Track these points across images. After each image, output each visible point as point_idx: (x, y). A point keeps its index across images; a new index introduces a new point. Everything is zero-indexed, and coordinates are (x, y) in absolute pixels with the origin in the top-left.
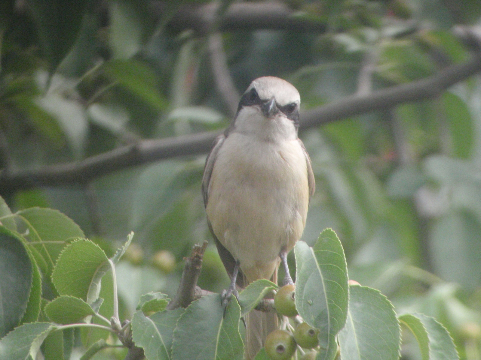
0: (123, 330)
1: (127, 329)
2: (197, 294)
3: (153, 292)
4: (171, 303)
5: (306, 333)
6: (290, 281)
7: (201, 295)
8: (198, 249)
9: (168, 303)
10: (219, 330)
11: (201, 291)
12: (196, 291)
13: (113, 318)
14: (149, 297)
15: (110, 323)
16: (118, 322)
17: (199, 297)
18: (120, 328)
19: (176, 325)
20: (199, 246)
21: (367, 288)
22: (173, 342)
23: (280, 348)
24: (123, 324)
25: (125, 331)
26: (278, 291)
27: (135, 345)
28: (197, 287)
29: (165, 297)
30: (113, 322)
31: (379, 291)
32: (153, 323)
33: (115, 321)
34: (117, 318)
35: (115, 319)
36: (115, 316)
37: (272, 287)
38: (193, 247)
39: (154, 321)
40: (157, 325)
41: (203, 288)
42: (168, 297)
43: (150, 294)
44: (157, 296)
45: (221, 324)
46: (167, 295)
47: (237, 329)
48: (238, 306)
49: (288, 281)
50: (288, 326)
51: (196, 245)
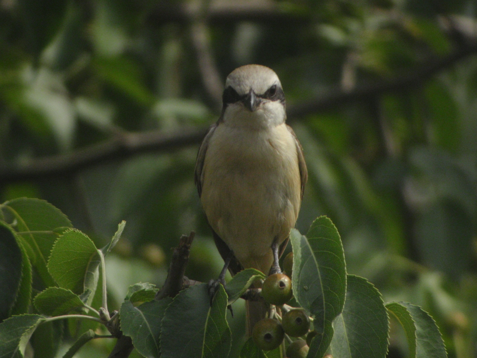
0: (112, 320)
1: (116, 319)
2: (185, 284)
3: (141, 282)
4: (159, 292)
5: (293, 321)
6: (278, 270)
7: (189, 285)
8: (185, 240)
9: (157, 293)
10: (207, 319)
11: (188, 281)
12: (184, 281)
13: (101, 308)
14: (137, 287)
15: (98, 313)
16: (106, 313)
17: (187, 287)
18: (109, 318)
19: (164, 314)
20: (186, 236)
21: (354, 276)
22: (161, 332)
23: (268, 336)
24: (111, 315)
25: (114, 322)
26: (265, 279)
27: (123, 334)
28: (185, 277)
29: (153, 287)
30: (101, 313)
31: (366, 279)
32: (141, 313)
33: (104, 312)
34: (105, 309)
35: (103, 309)
36: (104, 307)
37: (259, 275)
38: (181, 237)
39: (142, 311)
40: (145, 315)
41: (190, 278)
42: (156, 287)
43: (138, 284)
44: (145, 286)
45: (209, 314)
46: (155, 285)
47: (224, 317)
48: (225, 295)
49: (276, 270)
50: (276, 315)
51: (183, 235)
